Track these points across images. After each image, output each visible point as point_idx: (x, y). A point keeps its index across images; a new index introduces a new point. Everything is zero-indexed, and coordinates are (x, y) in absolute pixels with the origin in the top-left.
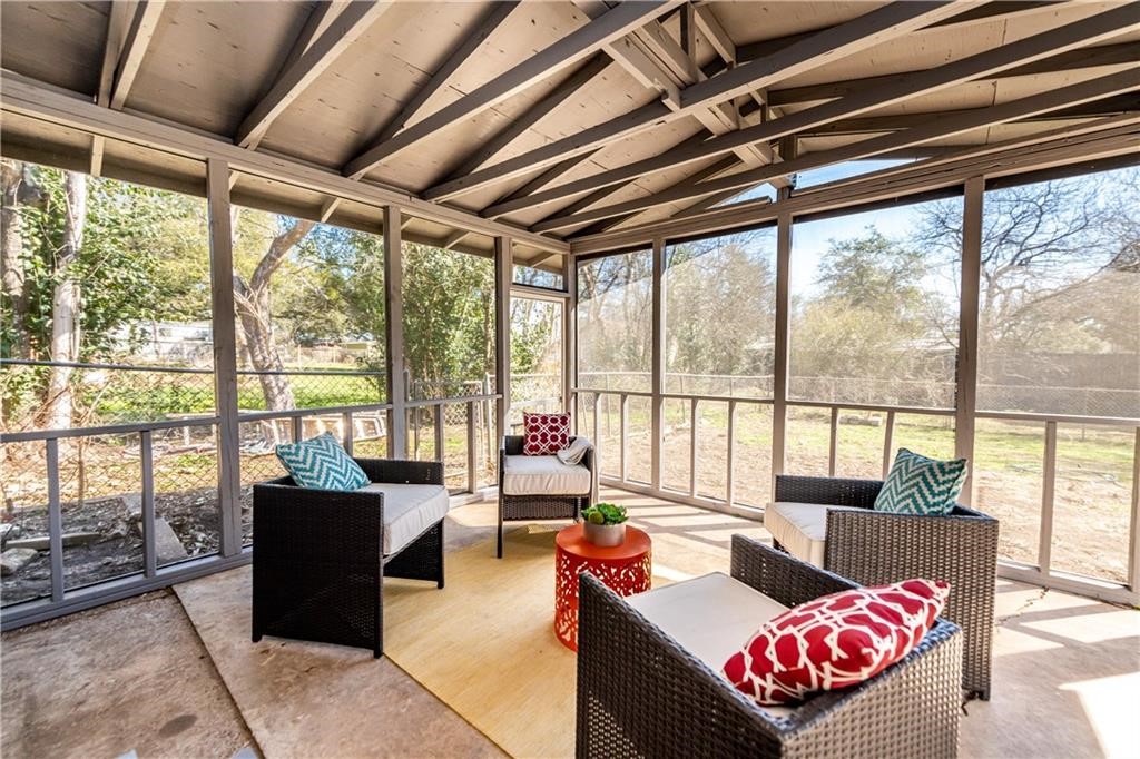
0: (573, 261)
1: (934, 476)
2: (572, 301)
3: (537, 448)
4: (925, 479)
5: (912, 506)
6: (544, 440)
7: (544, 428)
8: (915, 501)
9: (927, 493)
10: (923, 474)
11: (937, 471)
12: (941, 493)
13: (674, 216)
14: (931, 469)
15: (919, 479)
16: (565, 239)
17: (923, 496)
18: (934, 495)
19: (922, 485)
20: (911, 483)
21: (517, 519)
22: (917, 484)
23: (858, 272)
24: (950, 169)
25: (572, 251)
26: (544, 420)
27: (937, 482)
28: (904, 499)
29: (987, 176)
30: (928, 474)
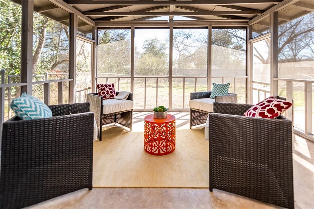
0: (96, 28)
1: (225, 87)
2: (96, 44)
3: (105, 97)
4: (223, 88)
5: (222, 94)
6: (108, 93)
7: (107, 89)
8: (222, 93)
9: (224, 91)
10: (222, 87)
11: (225, 86)
12: (227, 90)
13: (132, 20)
14: (224, 86)
15: (222, 88)
16: (94, 20)
17: (223, 92)
18: (226, 91)
19: (223, 89)
20: (220, 89)
21: (107, 124)
22: (222, 89)
23: (152, 47)
24: (206, 23)
25: (96, 25)
26: (106, 86)
27: (226, 88)
28: (220, 93)
29: (212, 26)
30: (224, 87)
